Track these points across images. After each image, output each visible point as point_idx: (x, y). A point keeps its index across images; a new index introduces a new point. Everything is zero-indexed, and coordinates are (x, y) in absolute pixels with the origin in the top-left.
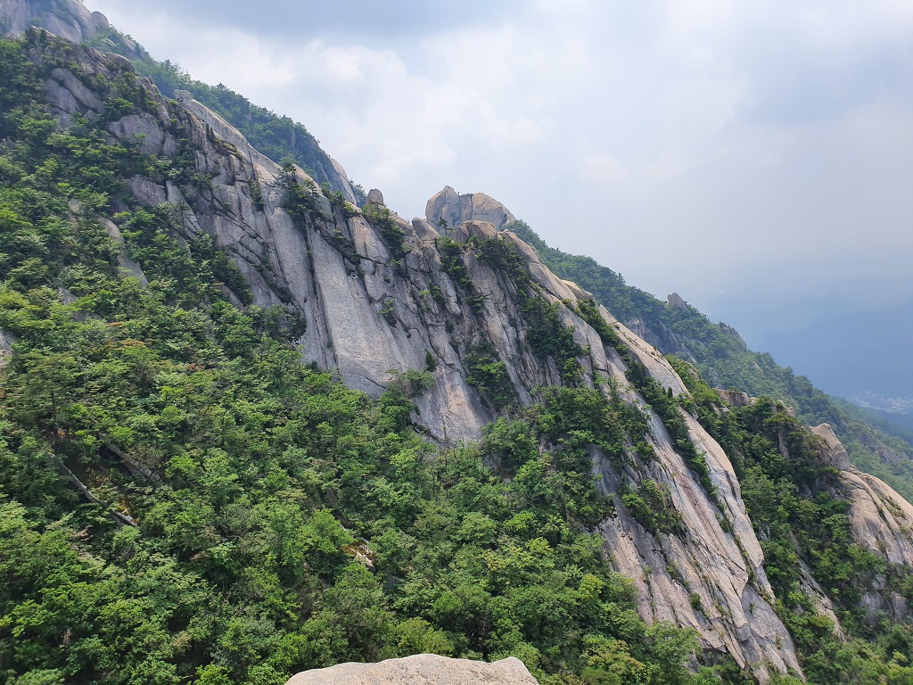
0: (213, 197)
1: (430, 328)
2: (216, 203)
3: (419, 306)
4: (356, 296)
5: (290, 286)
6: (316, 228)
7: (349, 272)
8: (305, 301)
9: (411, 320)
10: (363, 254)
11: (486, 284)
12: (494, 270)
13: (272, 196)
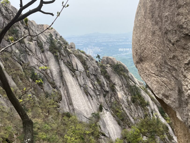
0: (26, 47)
1: (98, 96)
2: (27, 49)
3: (94, 88)
4: (76, 85)
5: (55, 82)
6: (62, 60)
7: (73, 76)
8: (60, 87)
9: (92, 93)
10: (76, 69)
11: (116, 80)
12: (119, 75)
13: (47, 47)
